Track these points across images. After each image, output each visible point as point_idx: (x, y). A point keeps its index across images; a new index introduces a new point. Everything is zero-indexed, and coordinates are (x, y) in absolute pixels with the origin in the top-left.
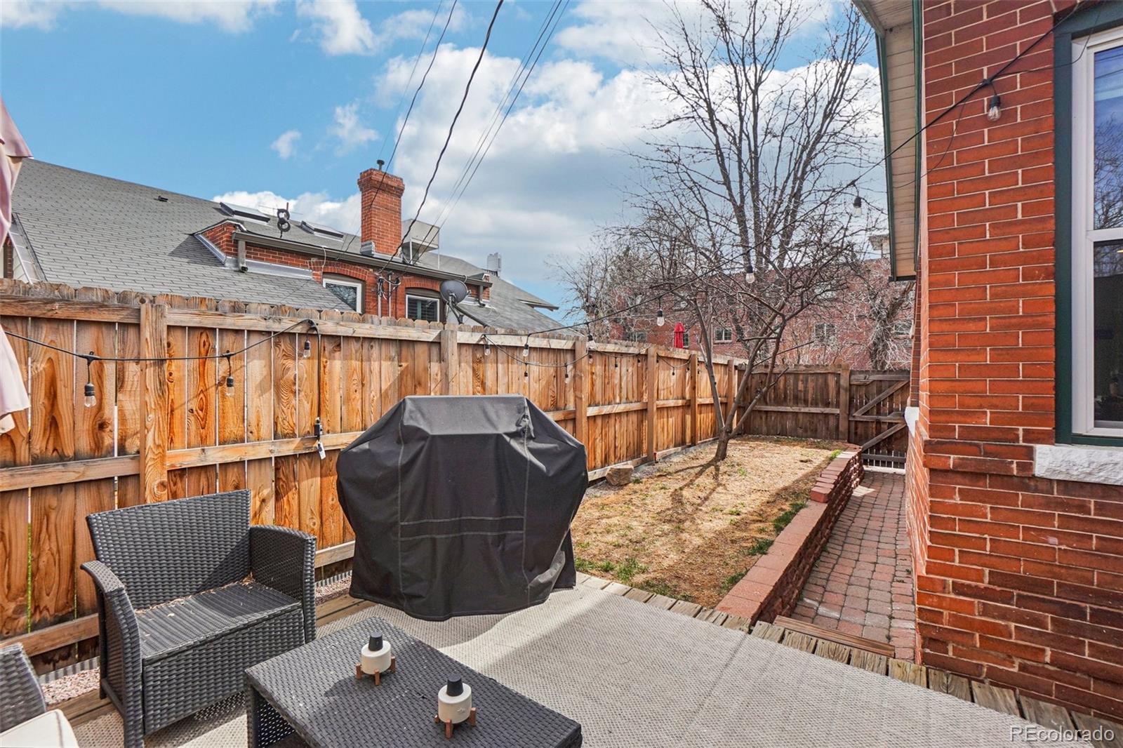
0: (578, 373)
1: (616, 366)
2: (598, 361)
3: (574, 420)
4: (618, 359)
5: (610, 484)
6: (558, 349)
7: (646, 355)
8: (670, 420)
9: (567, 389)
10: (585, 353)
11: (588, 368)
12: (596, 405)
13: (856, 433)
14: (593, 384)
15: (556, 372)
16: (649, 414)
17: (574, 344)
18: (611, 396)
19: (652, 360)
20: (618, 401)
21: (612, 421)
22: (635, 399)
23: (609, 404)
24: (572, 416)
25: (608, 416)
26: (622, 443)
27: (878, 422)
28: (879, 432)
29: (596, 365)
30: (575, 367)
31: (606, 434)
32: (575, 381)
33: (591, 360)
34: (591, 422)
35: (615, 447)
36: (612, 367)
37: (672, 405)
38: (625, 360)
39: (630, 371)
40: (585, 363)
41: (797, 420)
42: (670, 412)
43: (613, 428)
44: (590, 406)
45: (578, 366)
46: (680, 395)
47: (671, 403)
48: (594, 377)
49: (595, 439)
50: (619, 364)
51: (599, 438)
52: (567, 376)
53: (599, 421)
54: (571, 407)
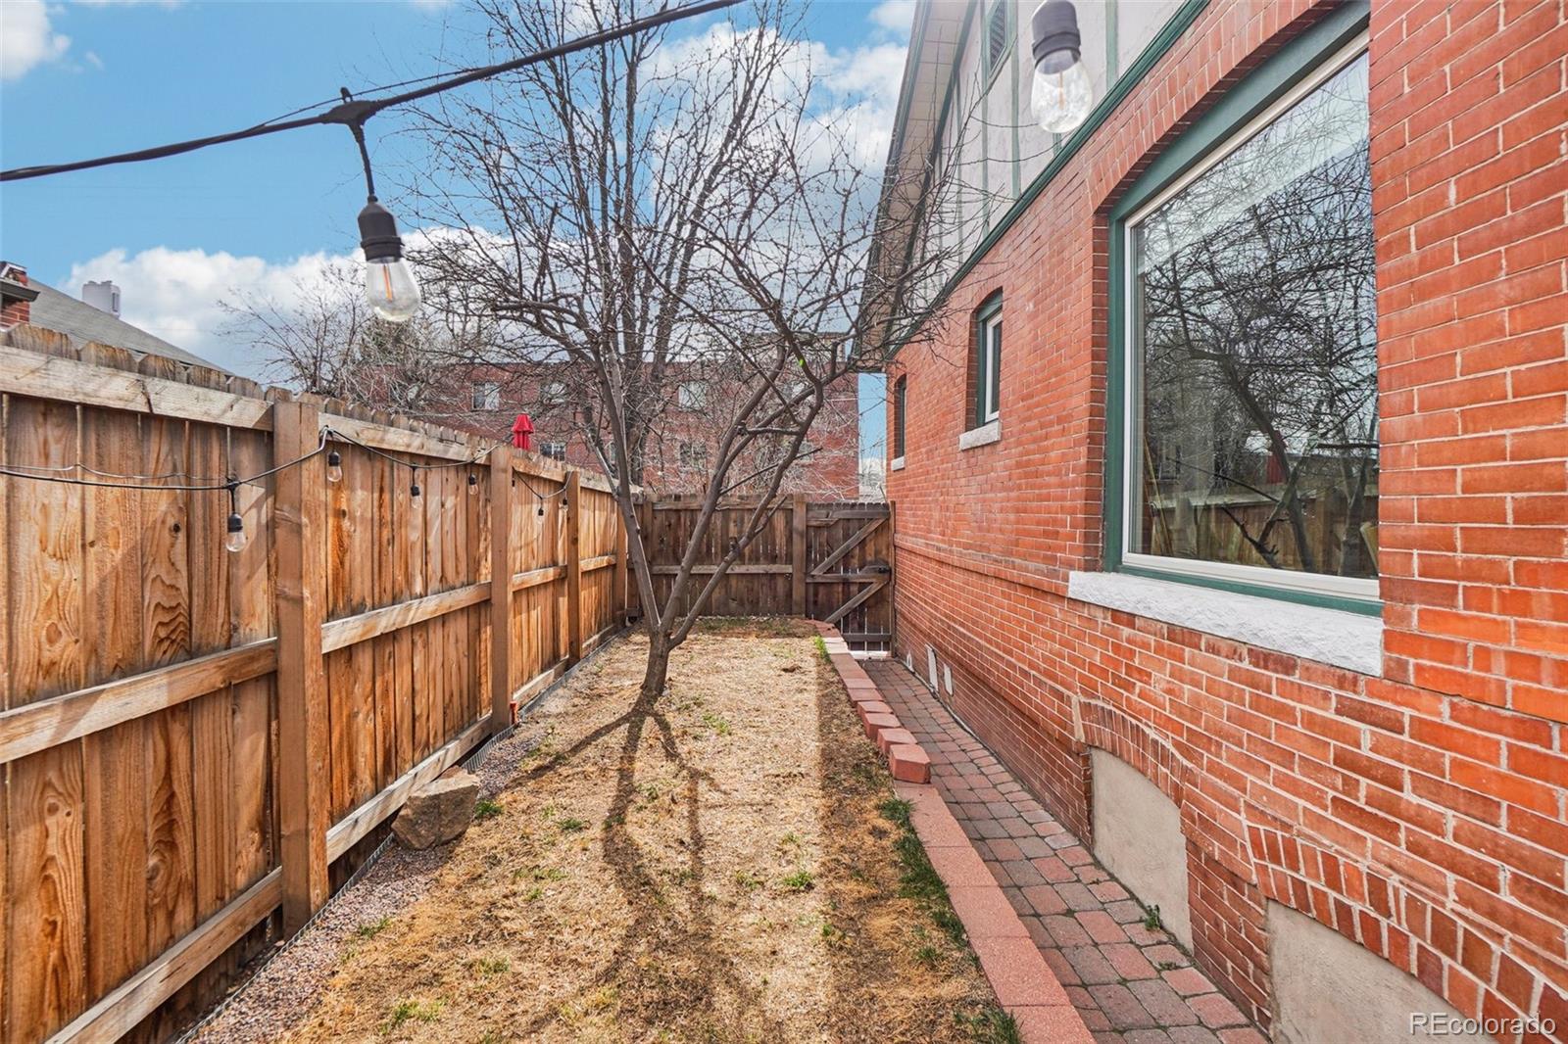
0: (286, 512)
1: (415, 492)
2: (358, 474)
3: (272, 677)
4: (420, 473)
5: (409, 848)
6: (194, 423)
7: (487, 468)
8: (533, 614)
9: (242, 572)
10: (312, 446)
11: (325, 496)
12: (353, 613)
13: (815, 602)
14: (342, 548)
15: (187, 508)
16: (496, 611)
17: (271, 413)
18: (400, 578)
19: (501, 479)
20: (418, 588)
21: (404, 645)
22: (463, 578)
23: (394, 601)
24: (261, 666)
25: (393, 636)
26: (431, 704)
27: (846, 583)
28: (847, 597)
29: (352, 490)
30: (272, 489)
31: (386, 691)
32: (273, 541)
33: (337, 471)
34: (340, 666)
35: (414, 719)
36: (401, 496)
37: (538, 580)
38: (435, 477)
39: (449, 504)
40: (313, 481)
41: (727, 587)
42: (532, 598)
43: (407, 668)
44: (331, 616)
45: (286, 489)
46: (548, 559)
47: (537, 577)
48: (346, 523)
49: (352, 716)
50: (421, 489)
51: (365, 709)
52: (235, 525)
53: (364, 660)
54: (258, 632)
